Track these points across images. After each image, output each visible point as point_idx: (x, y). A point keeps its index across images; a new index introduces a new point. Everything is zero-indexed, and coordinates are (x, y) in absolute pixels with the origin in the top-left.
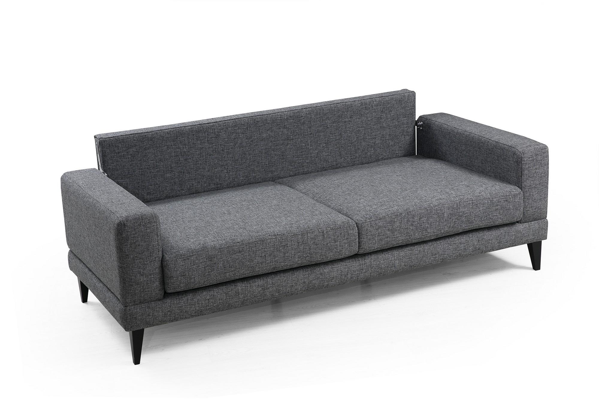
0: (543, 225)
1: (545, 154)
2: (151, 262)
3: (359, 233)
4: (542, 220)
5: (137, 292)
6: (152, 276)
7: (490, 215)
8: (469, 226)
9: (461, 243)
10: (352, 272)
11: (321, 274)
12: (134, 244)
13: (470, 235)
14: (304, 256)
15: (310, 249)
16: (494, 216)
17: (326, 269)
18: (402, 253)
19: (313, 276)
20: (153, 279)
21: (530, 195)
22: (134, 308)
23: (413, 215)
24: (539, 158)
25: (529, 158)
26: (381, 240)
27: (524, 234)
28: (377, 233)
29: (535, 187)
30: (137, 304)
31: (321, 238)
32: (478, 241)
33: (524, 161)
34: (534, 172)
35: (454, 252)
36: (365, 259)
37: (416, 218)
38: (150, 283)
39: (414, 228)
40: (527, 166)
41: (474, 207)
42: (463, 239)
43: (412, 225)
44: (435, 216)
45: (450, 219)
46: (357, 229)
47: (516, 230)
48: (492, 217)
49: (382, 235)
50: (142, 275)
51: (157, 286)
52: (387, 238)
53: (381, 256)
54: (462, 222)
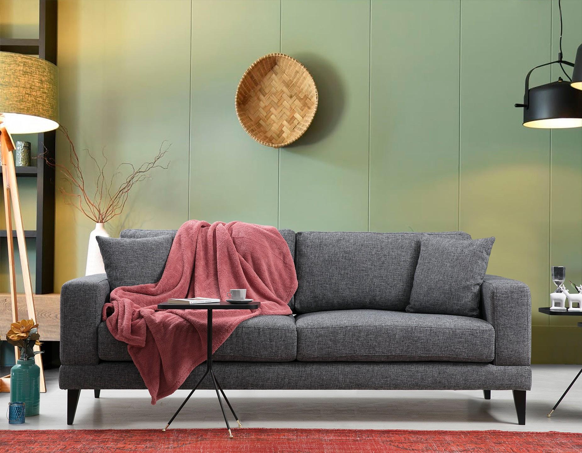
0: (523, 372)
1: (523, 293)
2: (87, 326)
3: (298, 338)
4: (523, 367)
5: (71, 352)
6: (87, 340)
7: (451, 346)
8: (427, 354)
9: (417, 372)
10: (290, 377)
11: (256, 372)
12: (73, 307)
13: (431, 366)
14: (237, 349)
15: (243, 343)
16: (457, 348)
17: (262, 369)
18: (348, 369)
19: (247, 373)
20: (87, 342)
21: (504, 334)
22: (69, 367)
23: (360, 330)
24: (515, 296)
25: (503, 294)
26: (322, 349)
27: (497, 376)
28: (317, 340)
29: (510, 327)
30: (72, 365)
31: (256, 334)
32: (439, 373)
33: (497, 296)
34: (509, 310)
35: (409, 379)
36: (305, 367)
37: (362, 334)
38: (84, 346)
39: (360, 343)
40: (500, 303)
41: (433, 334)
42: (421, 368)
43: (358, 340)
44: (385, 336)
45: (403, 341)
46: (296, 333)
47: (487, 370)
48: (454, 349)
49: (322, 344)
50: (77, 337)
51: (90, 350)
52: (329, 348)
53: (324, 367)
54: (418, 348)
